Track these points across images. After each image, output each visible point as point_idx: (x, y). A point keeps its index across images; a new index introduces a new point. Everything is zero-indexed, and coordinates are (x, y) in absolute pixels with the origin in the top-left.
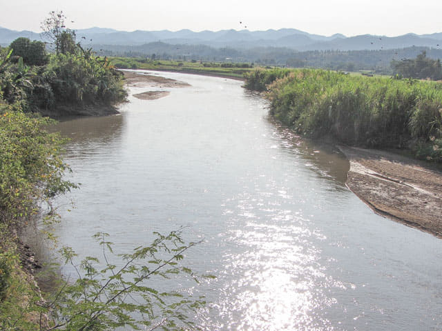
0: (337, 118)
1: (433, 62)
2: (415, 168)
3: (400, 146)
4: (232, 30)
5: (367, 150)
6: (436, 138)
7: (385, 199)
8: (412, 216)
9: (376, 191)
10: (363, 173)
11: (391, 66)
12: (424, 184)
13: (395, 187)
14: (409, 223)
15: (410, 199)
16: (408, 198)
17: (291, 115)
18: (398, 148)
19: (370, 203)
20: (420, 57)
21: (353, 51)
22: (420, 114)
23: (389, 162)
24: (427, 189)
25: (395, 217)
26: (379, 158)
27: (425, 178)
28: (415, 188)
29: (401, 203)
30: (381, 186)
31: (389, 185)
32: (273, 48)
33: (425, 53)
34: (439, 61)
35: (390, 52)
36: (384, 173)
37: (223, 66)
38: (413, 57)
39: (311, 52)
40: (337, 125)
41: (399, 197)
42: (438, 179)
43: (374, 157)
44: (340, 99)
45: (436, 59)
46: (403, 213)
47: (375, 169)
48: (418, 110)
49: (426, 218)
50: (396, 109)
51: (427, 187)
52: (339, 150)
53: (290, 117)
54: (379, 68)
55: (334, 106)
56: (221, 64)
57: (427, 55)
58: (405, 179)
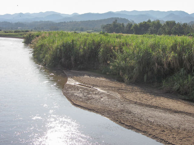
0: (63, 56)
1: (121, 24)
2: (101, 79)
3: (95, 68)
4: (21, 13)
5: (78, 72)
6: (110, 62)
7: (81, 98)
8: (92, 106)
9: (77, 93)
10: (73, 84)
11: (101, 28)
12: (103, 87)
13: (88, 90)
14: (90, 110)
15: (94, 96)
16: (93, 96)
17: (41, 56)
18: (94, 69)
19: (71, 101)
20: (114, 22)
21: (83, 21)
22: (103, 51)
23: (88, 77)
24: (104, 90)
25: (83, 107)
26: (84, 75)
27: (104, 84)
28: (98, 90)
29: (89, 99)
30: (81, 91)
31: (85, 89)
32: (43, 21)
33: (116, 20)
34: (123, 24)
35: (101, 21)
36: (84, 83)
37: (15, 32)
38: (111, 23)
39: (62, 23)
40: (63, 60)
41: (88, 96)
42: (111, 84)
43: (81, 75)
44: (63, 46)
45: (121, 23)
46: (88, 104)
47: (80, 81)
48: (102, 49)
49: (99, 106)
50: (92, 49)
51: (105, 88)
52: (64, 73)
53: (41, 57)
54: (96, 29)
55: (60, 50)
56: (14, 31)
57: (117, 21)
58: (94, 85)
